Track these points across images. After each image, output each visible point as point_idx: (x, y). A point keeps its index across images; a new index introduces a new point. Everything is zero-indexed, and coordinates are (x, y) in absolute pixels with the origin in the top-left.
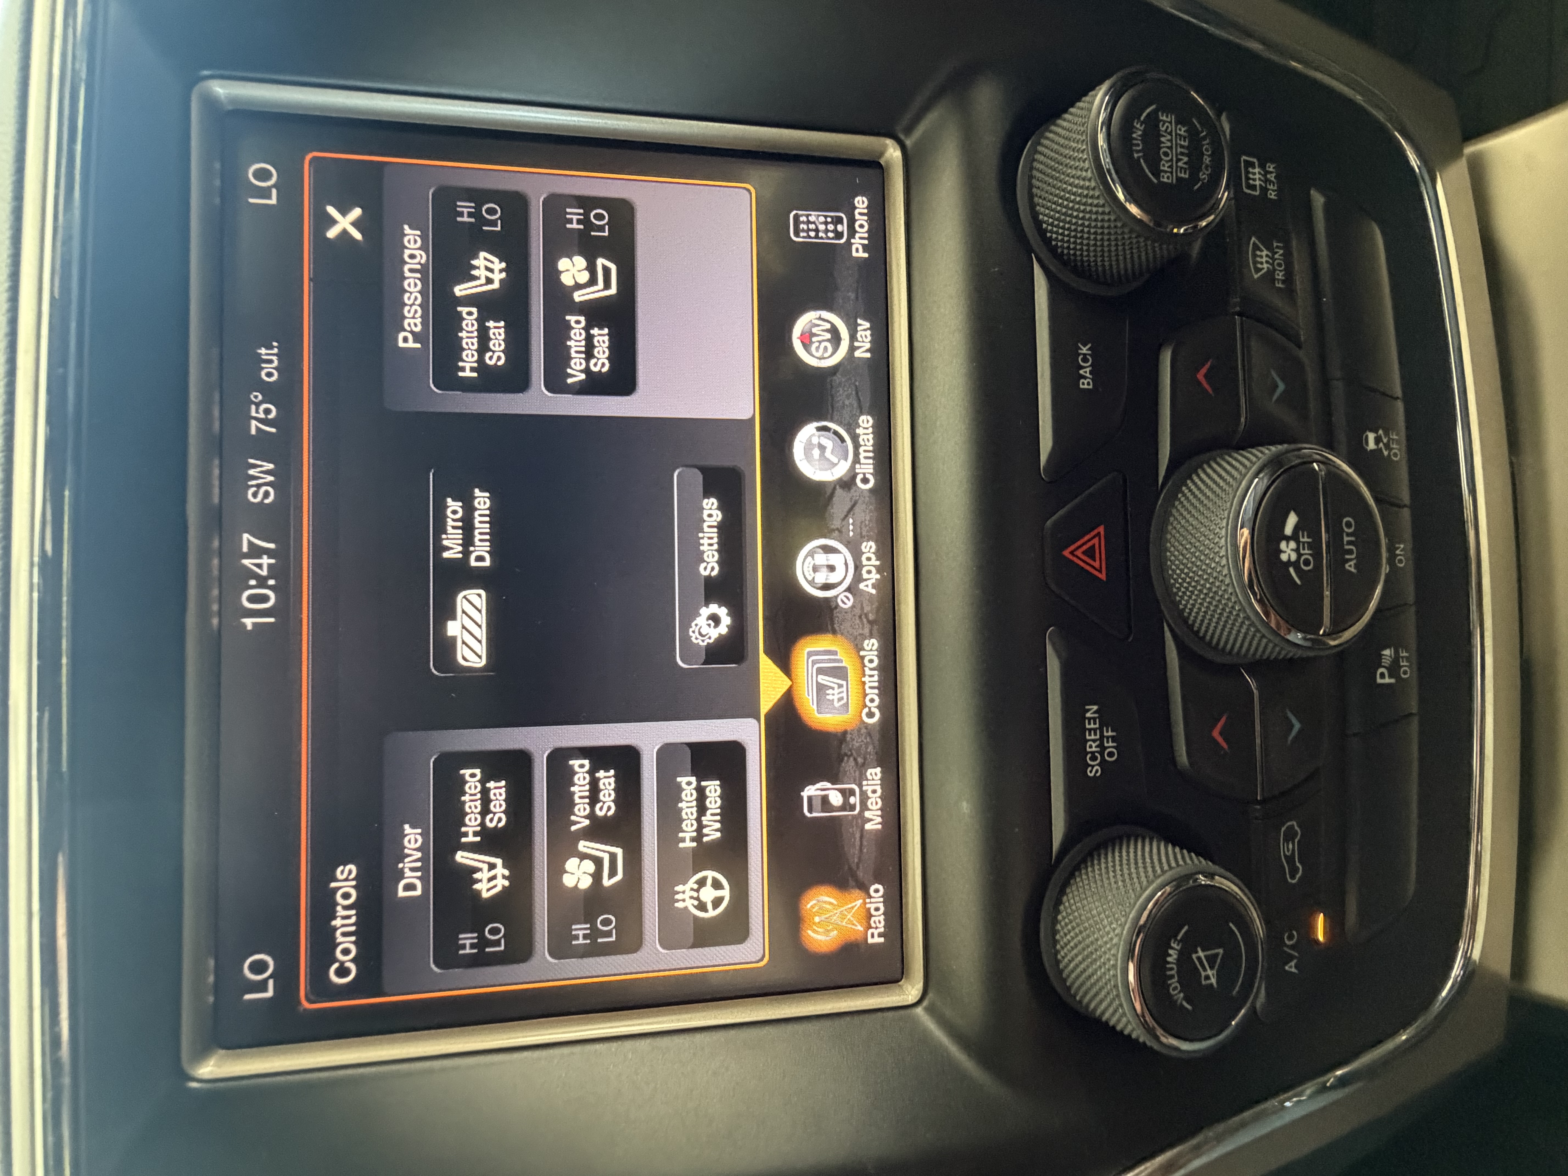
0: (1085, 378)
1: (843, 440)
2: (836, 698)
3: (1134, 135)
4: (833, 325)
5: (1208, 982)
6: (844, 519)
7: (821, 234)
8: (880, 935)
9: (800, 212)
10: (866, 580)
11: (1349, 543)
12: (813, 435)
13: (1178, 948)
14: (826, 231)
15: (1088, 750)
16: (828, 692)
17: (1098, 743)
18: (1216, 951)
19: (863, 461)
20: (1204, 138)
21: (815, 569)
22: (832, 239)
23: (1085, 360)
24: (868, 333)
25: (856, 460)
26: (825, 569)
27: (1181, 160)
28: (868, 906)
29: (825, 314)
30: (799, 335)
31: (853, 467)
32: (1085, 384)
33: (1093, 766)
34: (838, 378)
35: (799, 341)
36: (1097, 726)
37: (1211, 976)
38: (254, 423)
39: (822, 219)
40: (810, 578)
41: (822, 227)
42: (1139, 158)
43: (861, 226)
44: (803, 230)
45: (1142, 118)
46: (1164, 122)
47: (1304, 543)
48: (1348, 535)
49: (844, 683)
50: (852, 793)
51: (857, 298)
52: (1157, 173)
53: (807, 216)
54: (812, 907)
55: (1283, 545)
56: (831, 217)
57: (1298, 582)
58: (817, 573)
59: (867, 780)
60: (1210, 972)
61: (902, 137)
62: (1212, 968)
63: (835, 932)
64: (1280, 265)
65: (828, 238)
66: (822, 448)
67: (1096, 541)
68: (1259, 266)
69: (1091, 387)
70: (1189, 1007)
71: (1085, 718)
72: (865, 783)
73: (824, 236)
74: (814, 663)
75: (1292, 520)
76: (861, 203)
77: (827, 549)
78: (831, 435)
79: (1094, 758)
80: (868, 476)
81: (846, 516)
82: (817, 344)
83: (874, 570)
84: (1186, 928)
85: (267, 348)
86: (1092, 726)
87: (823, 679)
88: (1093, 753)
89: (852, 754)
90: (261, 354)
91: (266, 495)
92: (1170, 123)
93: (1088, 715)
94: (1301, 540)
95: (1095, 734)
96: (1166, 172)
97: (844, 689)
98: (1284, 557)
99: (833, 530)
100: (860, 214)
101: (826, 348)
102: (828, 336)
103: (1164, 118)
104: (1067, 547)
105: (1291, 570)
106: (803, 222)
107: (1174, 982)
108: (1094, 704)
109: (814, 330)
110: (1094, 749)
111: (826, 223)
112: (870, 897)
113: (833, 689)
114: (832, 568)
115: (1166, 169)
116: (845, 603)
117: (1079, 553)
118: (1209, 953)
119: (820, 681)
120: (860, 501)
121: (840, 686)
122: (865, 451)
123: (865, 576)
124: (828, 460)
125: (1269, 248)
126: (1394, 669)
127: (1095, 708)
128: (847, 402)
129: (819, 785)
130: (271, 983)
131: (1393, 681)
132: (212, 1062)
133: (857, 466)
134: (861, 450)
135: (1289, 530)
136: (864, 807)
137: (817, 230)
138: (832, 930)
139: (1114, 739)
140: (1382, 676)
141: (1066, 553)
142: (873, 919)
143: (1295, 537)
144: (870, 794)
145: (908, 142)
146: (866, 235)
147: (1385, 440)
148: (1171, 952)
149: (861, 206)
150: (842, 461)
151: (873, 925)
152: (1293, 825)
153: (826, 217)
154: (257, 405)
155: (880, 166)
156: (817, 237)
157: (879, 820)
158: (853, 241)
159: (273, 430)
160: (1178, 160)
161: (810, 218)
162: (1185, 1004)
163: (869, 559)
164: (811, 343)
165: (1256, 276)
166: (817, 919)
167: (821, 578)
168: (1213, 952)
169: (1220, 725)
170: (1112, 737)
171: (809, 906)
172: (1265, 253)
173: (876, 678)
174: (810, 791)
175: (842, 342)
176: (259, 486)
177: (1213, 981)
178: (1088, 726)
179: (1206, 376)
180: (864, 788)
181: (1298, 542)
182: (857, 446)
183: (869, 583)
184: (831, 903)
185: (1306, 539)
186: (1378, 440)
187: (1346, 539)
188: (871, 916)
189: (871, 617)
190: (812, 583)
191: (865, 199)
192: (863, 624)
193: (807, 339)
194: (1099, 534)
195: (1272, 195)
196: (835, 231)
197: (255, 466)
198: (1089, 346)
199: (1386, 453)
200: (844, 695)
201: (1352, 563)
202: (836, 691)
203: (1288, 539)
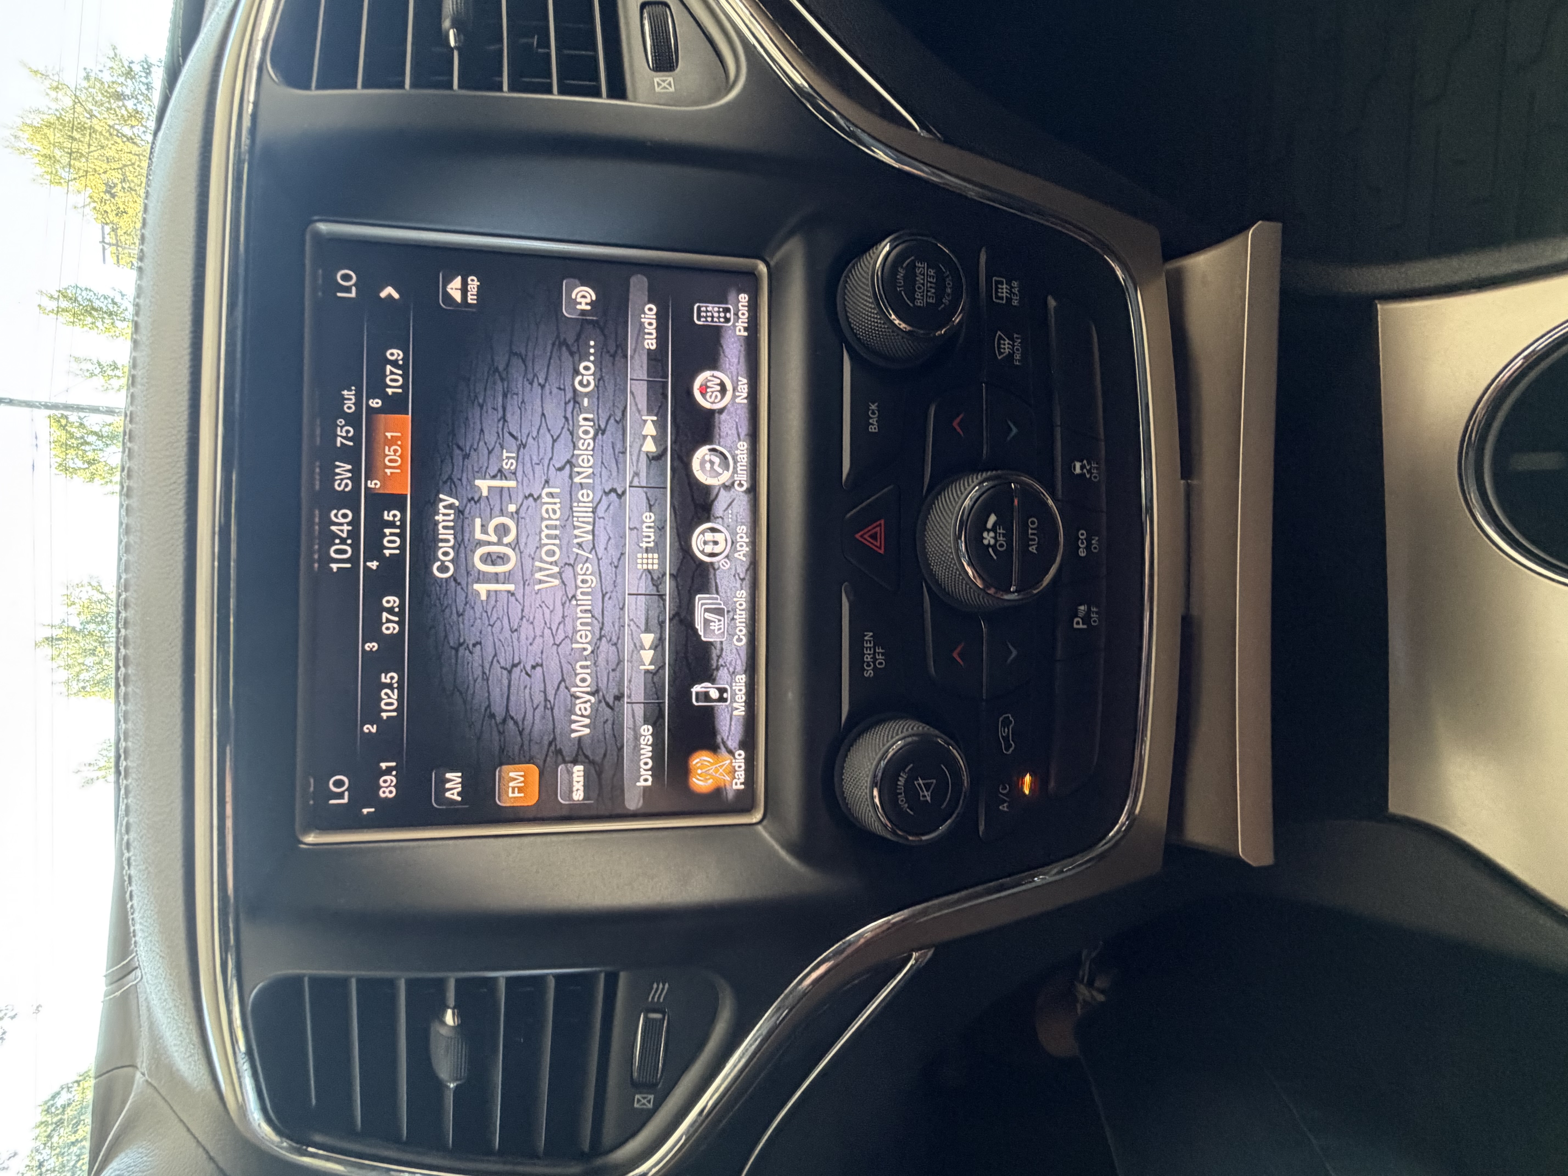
0: (873, 424)
1: (726, 458)
2: (716, 628)
3: (898, 277)
4: (722, 381)
5: (925, 799)
6: (725, 511)
7: (715, 320)
8: (741, 784)
9: (701, 304)
10: (739, 551)
11: (1032, 534)
12: (706, 454)
13: (905, 777)
14: (719, 317)
15: (865, 660)
16: (711, 624)
17: (872, 656)
18: (932, 781)
19: (739, 472)
20: (947, 277)
21: (705, 543)
22: (723, 322)
23: (873, 413)
24: (746, 386)
25: (735, 471)
26: (711, 544)
27: (930, 291)
28: (734, 764)
29: (716, 373)
30: (698, 387)
31: (732, 476)
32: (873, 429)
33: (868, 671)
34: (724, 416)
35: (698, 391)
36: (872, 645)
37: (927, 796)
38: (339, 439)
39: (716, 309)
40: (701, 549)
41: (716, 315)
42: (901, 291)
43: (743, 314)
44: (703, 317)
45: (905, 265)
46: (919, 268)
47: (1000, 533)
48: (1032, 529)
49: (722, 618)
50: (725, 690)
51: (739, 362)
52: (913, 300)
53: (706, 307)
54: (697, 763)
55: (985, 534)
56: (723, 308)
57: (995, 557)
58: (706, 546)
59: (736, 682)
60: (926, 793)
61: (768, 259)
62: (927, 791)
63: (711, 780)
64: (1018, 350)
65: (720, 322)
66: (712, 463)
67: (878, 529)
68: (1002, 350)
69: (877, 431)
70: (911, 813)
71: (864, 640)
72: (734, 684)
73: (717, 320)
74: (703, 604)
75: (992, 519)
76: (744, 298)
77: (713, 530)
78: (718, 454)
79: (869, 665)
80: (742, 482)
81: (727, 509)
82: (710, 393)
83: (745, 545)
84: (911, 765)
85: (348, 391)
86: (869, 645)
87: (708, 616)
88: (868, 662)
89: (726, 665)
90: (343, 395)
91: (346, 485)
92: (924, 268)
93: (866, 638)
94: (998, 531)
95: (870, 650)
96: (919, 299)
97: (722, 623)
98: (986, 542)
99: (718, 518)
100: (742, 306)
101: (716, 396)
102: (718, 388)
103: (920, 265)
104: (858, 532)
105: (990, 550)
106: (704, 312)
107: (901, 797)
108: (871, 631)
109: (709, 384)
110: (869, 660)
111: (719, 312)
112: (735, 758)
113: (715, 622)
114: (716, 543)
115: (919, 297)
116: (724, 566)
117: (866, 536)
118: (926, 781)
119: (706, 617)
120: (737, 499)
121: (720, 621)
122: (741, 466)
123: (739, 548)
124: (715, 470)
125: (1011, 339)
126: (1086, 619)
127: (871, 634)
128: (730, 432)
129: (704, 685)
130: (346, 794)
131: (1085, 627)
132: (312, 835)
133: (736, 475)
134: (738, 464)
135: (990, 525)
136: (733, 700)
137: (712, 317)
138: (709, 779)
139: (883, 654)
140: (1078, 623)
141: (858, 536)
142: (737, 773)
143: (994, 529)
144: (737, 692)
145: (772, 263)
146: (746, 320)
147: (1088, 467)
148: (900, 779)
149: (743, 300)
150: (725, 472)
151: (737, 777)
152: (1009, 717)
153: (719, 308)
154: (342, 427)
155: (754, 274)
156: (712, 321)
157: (743, 709)
158: (737, 324)
159: (351, 444)
160: (928, 291)
161: (708, 309)
162: (908, 810)
163: (741, 537)
164: (707, 392)
165: (999, 358)
166: (699, 771)
167: (709, 549)
168: (929, 781)
169: (959, 649)
170: (882, 653)
171: (694, 763)
172: (1007, 341)
173: (744, 616)
174: (697, 689)
175: (728, 392)
176: (342, 480)
177: (929, 799)
178: (865, 645)
179: (959, 424)
180: (734, 688)
181: (996, 533)
182: (736, 462)
183: (741, 553)
184: (709, 762)
185: (1001, 531)
186: (1082, 467)
187: (1030, 531)
188: (735, 771)
189: (742, 576)
190: (702, 552)
191: (746, 296)
192: (736, 580)
193: (704, 390)
194: (880, 525)
195: (1015, 303)
196: (725, 317)
197: (339, 467)
198: (876, 404)
199: (1088, 476)
200: (722, 626)
201: (1034, 547)
202: (717, 623)
203: (989, 531)
